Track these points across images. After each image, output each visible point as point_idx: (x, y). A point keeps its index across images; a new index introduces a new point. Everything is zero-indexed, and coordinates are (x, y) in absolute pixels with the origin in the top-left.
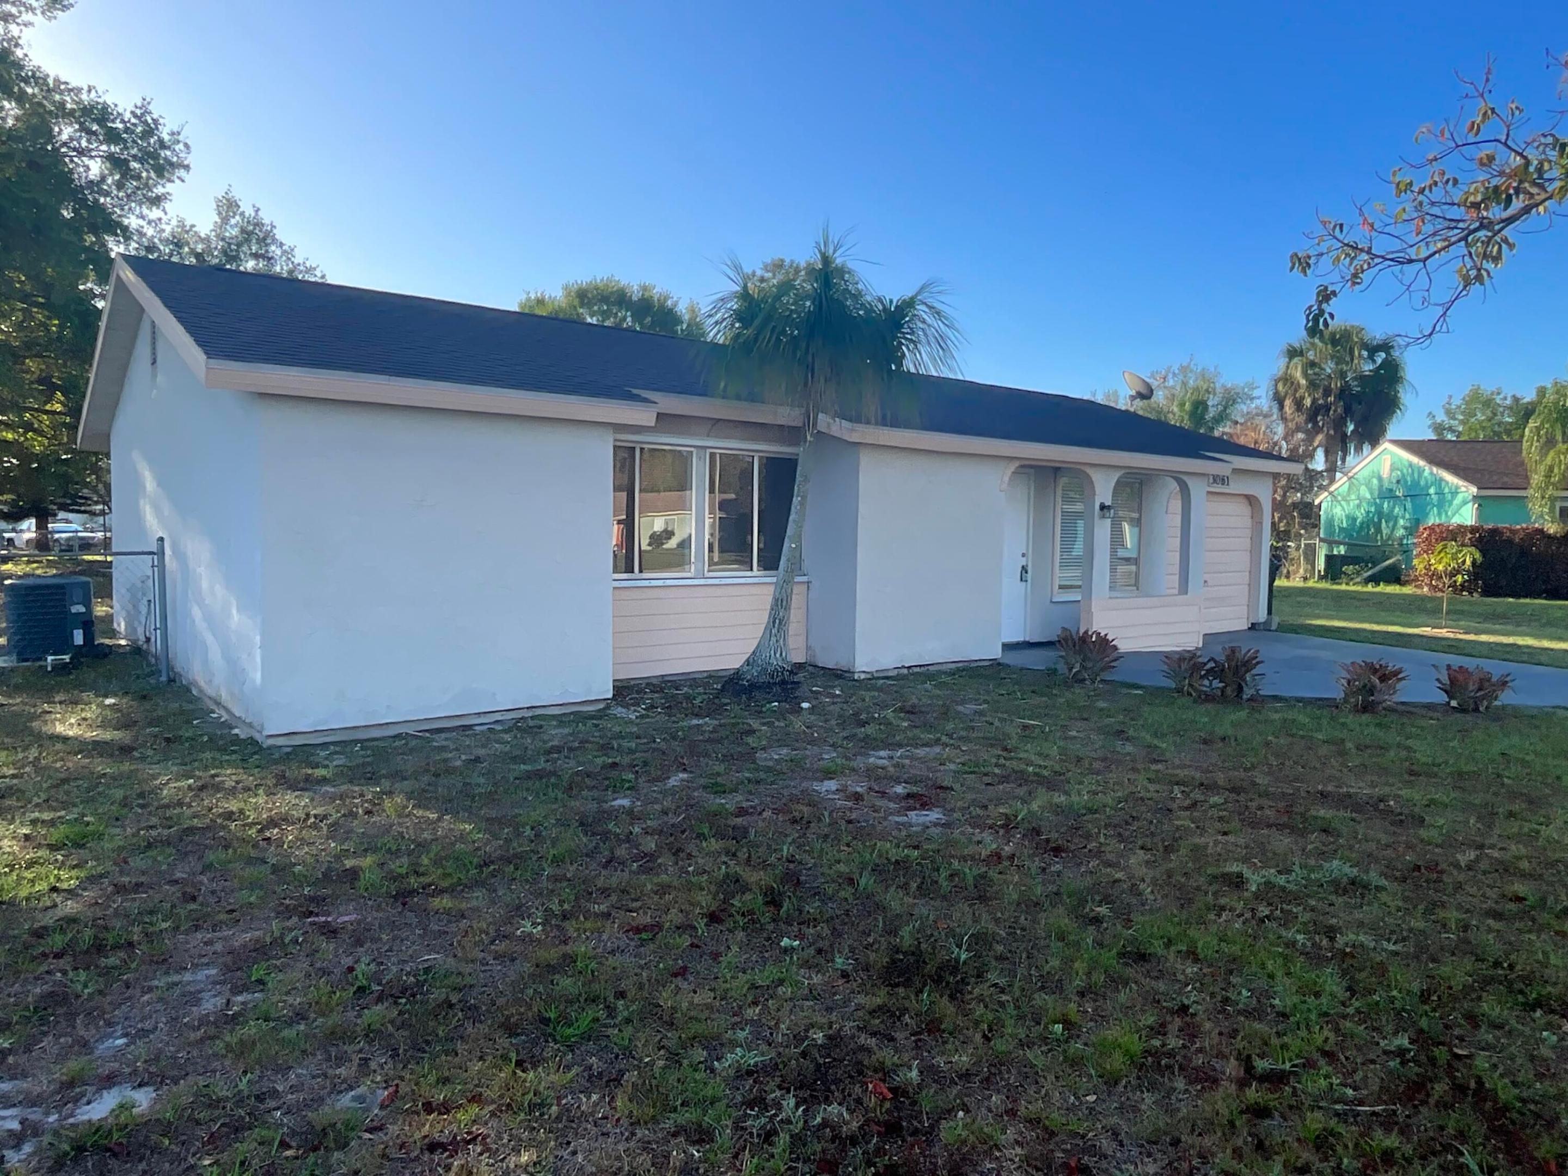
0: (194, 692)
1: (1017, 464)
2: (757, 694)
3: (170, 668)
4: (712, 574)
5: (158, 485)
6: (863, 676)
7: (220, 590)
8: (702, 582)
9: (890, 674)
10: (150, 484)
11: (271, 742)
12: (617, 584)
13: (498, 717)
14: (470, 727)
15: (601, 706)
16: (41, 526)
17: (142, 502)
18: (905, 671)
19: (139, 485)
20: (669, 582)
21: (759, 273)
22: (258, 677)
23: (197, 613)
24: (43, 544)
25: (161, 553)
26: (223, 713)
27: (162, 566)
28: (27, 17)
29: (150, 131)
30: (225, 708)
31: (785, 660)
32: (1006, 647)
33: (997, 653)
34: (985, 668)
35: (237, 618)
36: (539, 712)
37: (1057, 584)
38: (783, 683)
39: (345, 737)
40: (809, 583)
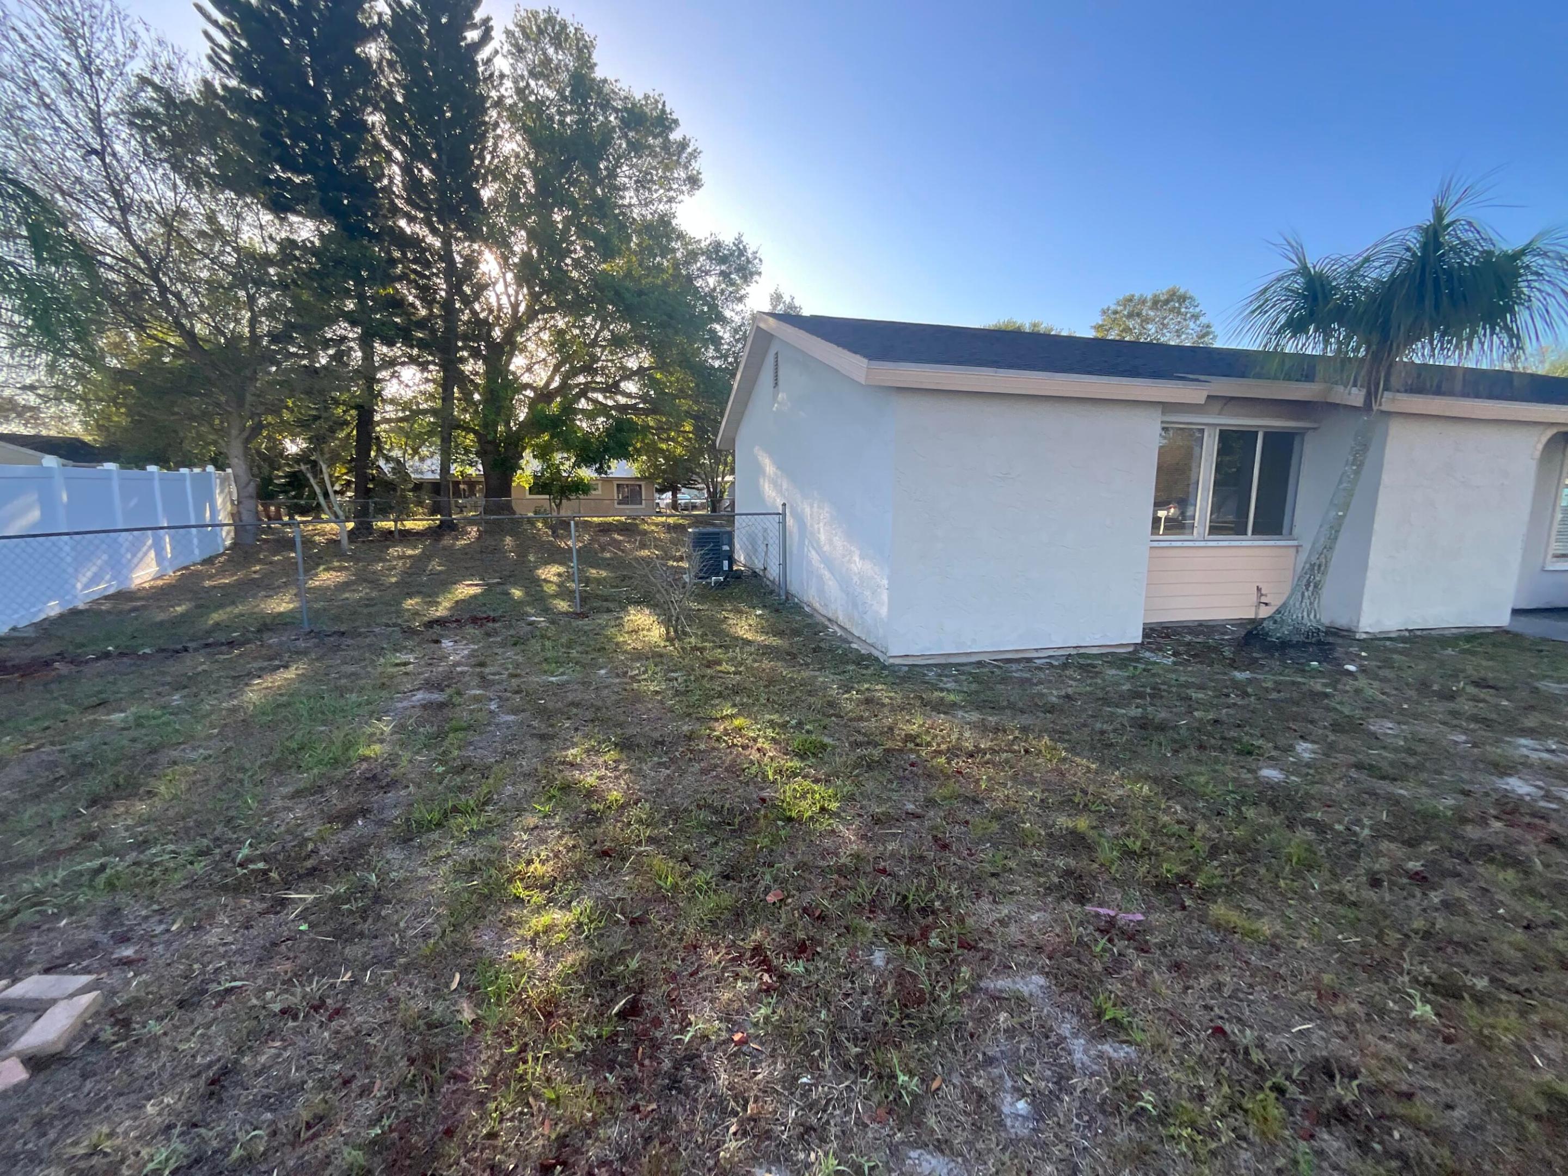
0: (807, 609)
1: (1550, 433)
2: (1292, 652)
3: (787, 593)
4: (1211, 537)
5: (778, 468)
6: (1364, 636)
7: (839, 542)
8: (1202, 544)
9: (1393, 635)
10: (770, 468)
11: (891, 661)
12: (1155, 544)
13: (1051, 653)
14: (1029, 660)
15: (1131, 649)
17: (761, 481)
18: (1407, 634)
19: (760, 470)
20: (1174, 544)
22: (884, 611)
23: (813, 555)
25: (784, 514)
26: (837, 629)
27: (783, 523)
28: (680, 197)
29: (742, 252)
30: (840, 626)
31: (1318, 621)
32: (1516, 612)
33: (1503, 619)
34: (1488, 634)
35: (858, 565)
36: (1082, 651)
37: (1551, 552)
38: (1319, 643)
39: (943, 661)
40: (1297, 547)
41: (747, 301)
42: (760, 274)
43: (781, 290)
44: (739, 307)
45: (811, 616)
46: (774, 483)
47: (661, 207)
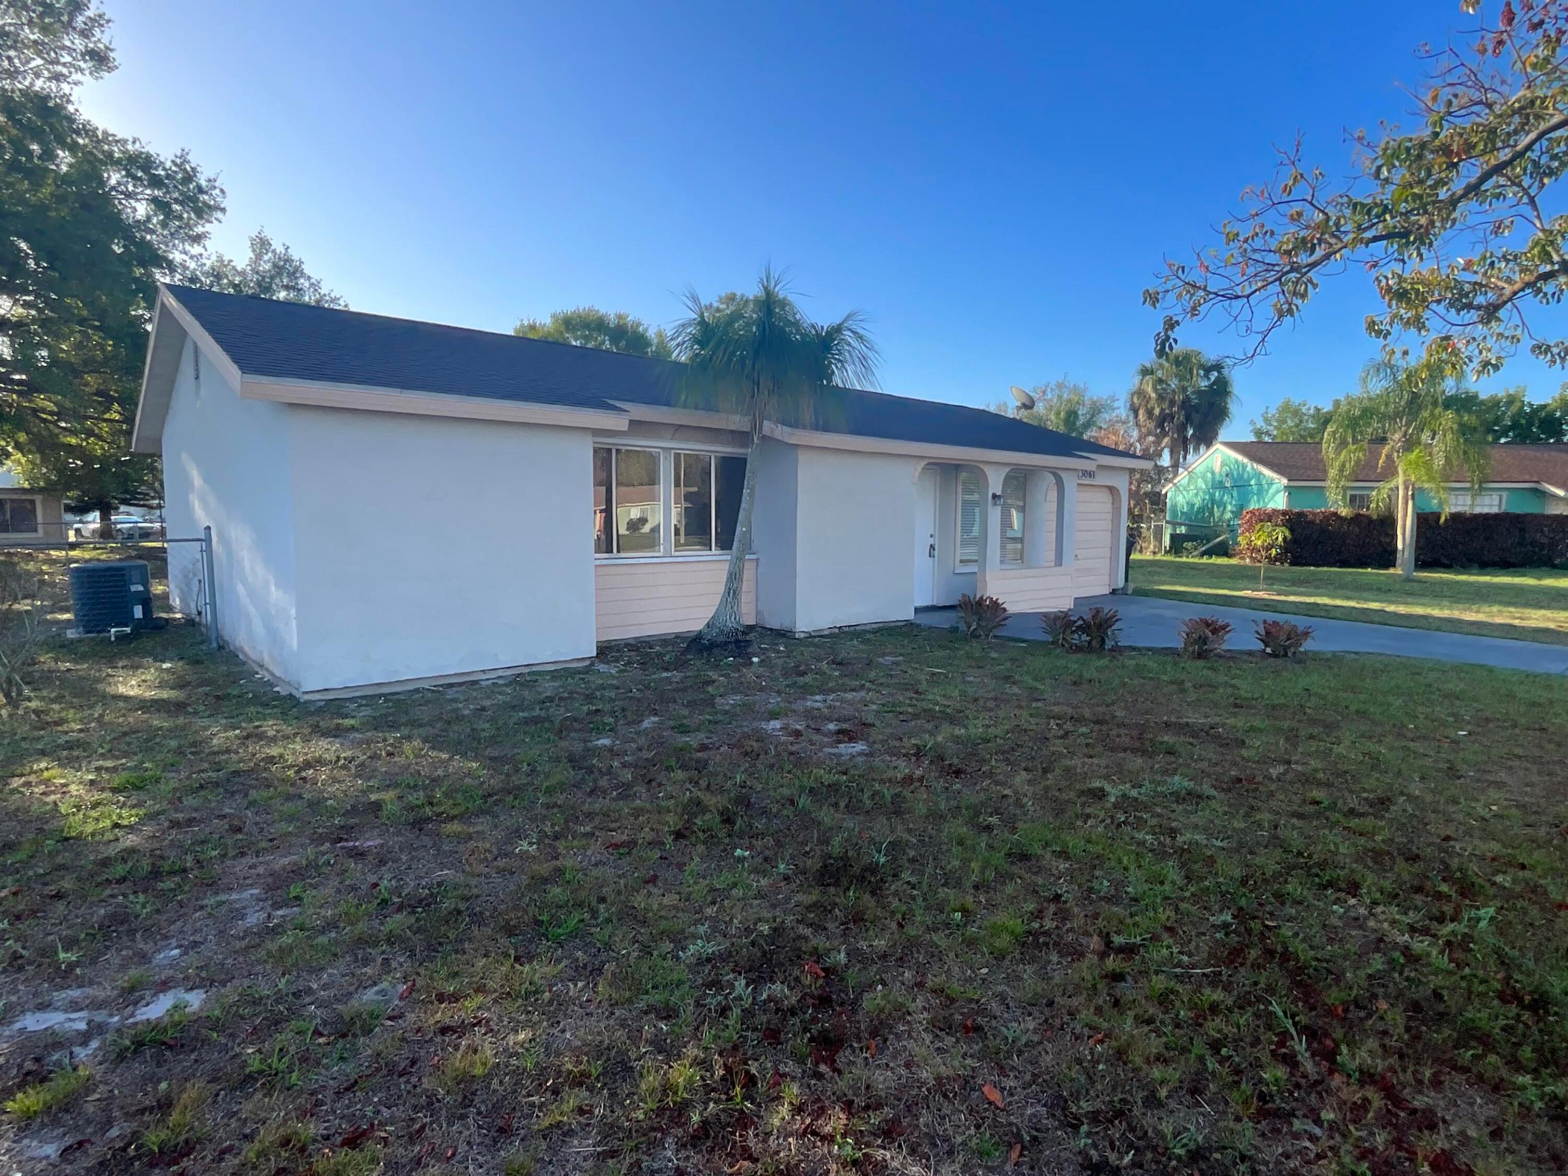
0: (241, 657)
1: (925, 462)
2: (716, 651)
3: (219, 637)
4: (678, 554)
5: (205, 481)
6: (802, 635)
7: (260, 569)
8: (670, 559)
9: (826, 633)
10: (197, 480)
11: (307, 697)
12: (599, 563)
13: (500, 673)
14: (476, 682)
15: (587, 663)
16: (105, 517)
17: (191, 496)
18: (837, 631)
19: (187, 483)
20: (642, 561)
21: (715, 304)
22: (295, 645)
23: (241, 589)
24: (106, 533)
25: (208, 540)
26: (266, 674)
27: (209, 550)
28: (76, 77)
29: (189, 177)
30: (267, 670)
31: (738, 623)
32: (917, 610)
33: (910, 615)
34: (901, 627)
35: (275, 594)
36: (534, 669)
37: (958, 558)
38: (737, 642)
39: (370, 692)
40: (757, 560)
41: (207, 243)
42: (223, 210)
43: (268, 234)
44: (196, 249)
45: (244, 663)
46: (203, 500)
47: (39, 84)
